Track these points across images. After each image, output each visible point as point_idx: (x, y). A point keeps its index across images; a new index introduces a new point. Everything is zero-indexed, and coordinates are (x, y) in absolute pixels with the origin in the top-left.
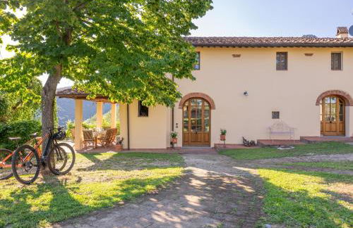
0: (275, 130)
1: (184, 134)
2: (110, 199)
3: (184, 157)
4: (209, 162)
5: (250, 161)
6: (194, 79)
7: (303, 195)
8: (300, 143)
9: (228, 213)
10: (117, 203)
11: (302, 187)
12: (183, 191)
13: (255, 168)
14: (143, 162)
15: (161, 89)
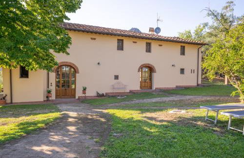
0: (116, 87)
1: (56, 90)
2: (14, 134)
3: (59, 106)
4: (76, 108)
5: (102, 105)
6: (68, 54)
7: (130, 120)
8: (129, 94)
9: (94, 132)
10: (21, 136)
11: (131, 116)
12: (64, 125)
13: (105, 109)
14: (27, 111)
15: (43, 59)
